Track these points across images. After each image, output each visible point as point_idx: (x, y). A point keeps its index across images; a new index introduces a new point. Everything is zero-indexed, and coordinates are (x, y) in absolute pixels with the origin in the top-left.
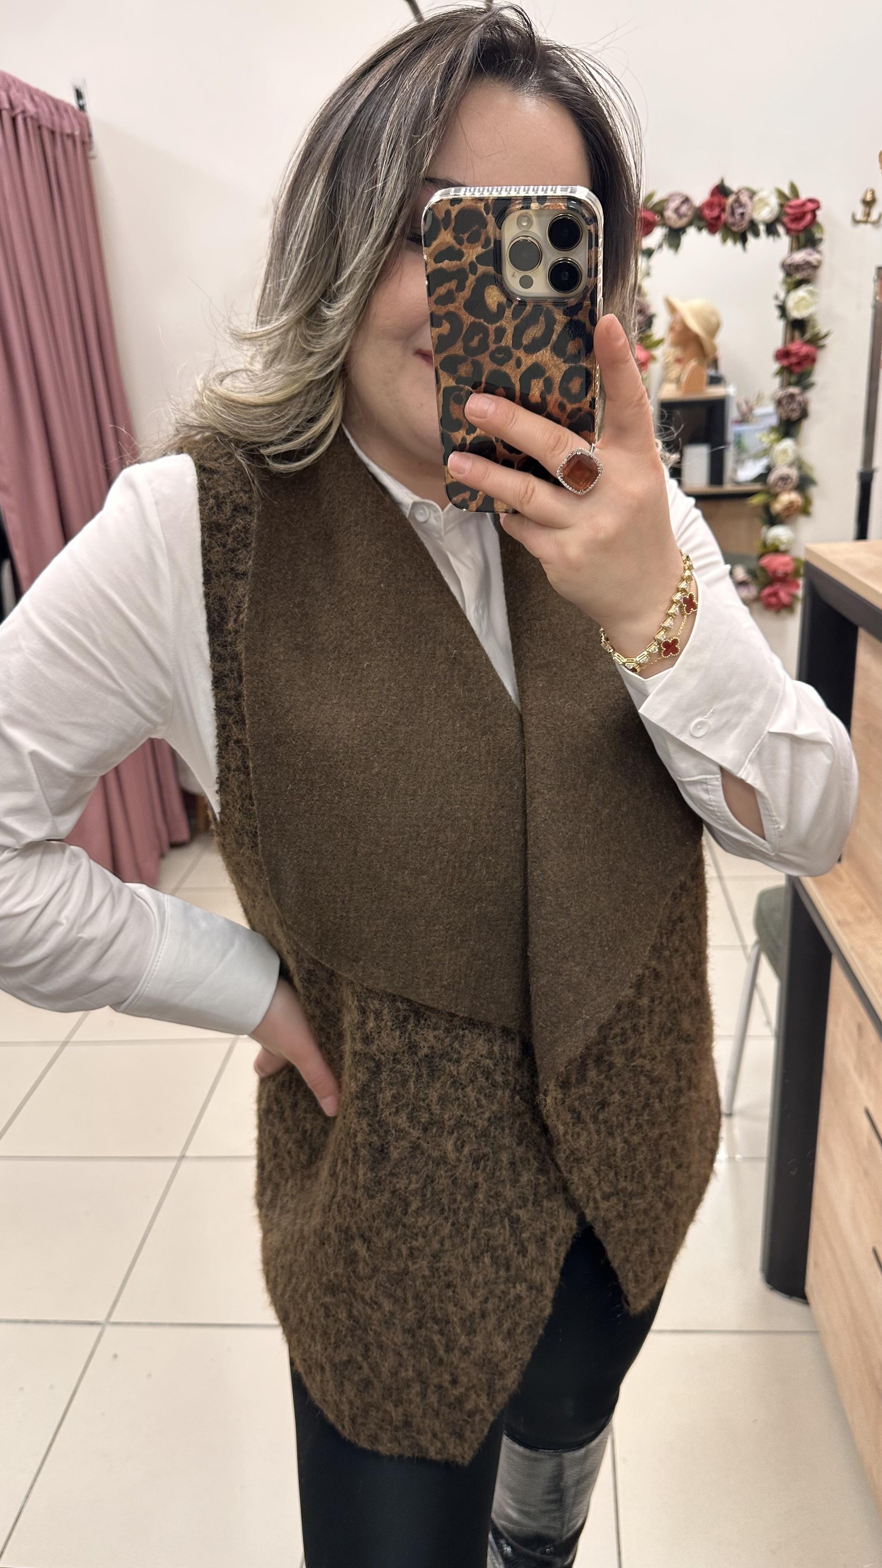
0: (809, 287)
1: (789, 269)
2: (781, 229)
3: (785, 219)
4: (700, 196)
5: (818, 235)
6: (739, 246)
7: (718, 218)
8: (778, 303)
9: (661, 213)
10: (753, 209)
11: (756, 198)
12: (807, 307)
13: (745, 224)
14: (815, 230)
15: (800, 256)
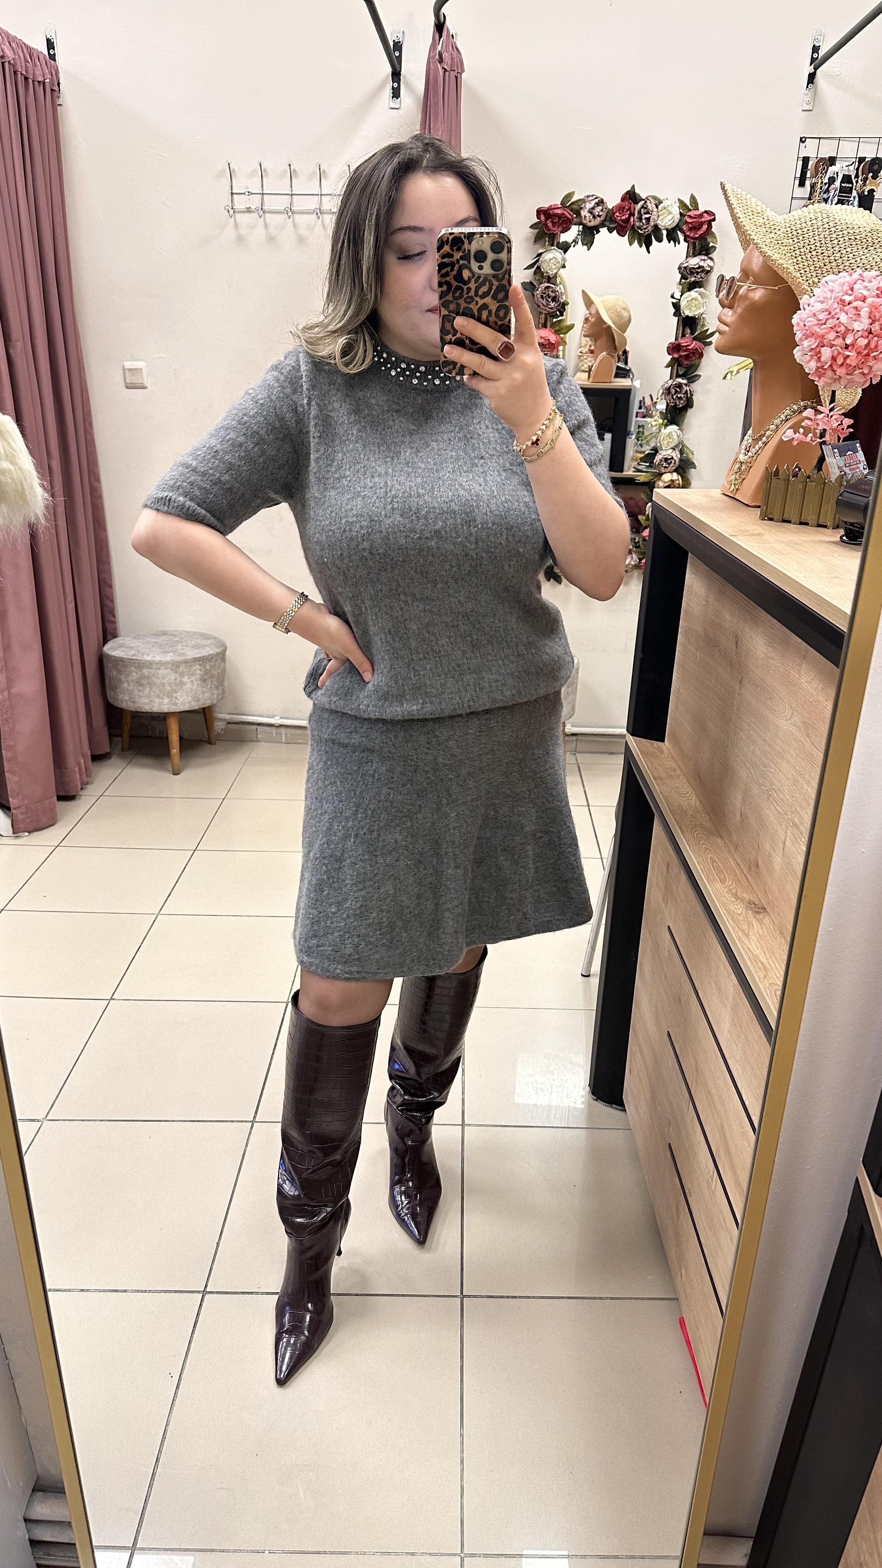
0: (702, 289)
1: (685, 272)
2: (681, 237)
3: (685, 228)
4: (613, 201)
5: (711, 244)
6: (644, 245)
7: (628, 220)
8: (675, 301)
9: (578, 214)
10: (658, 217)
11: (660, 207)
12: (697, 308)
13: (650, 228)
14: (709, 240)
15: (694, 262)
